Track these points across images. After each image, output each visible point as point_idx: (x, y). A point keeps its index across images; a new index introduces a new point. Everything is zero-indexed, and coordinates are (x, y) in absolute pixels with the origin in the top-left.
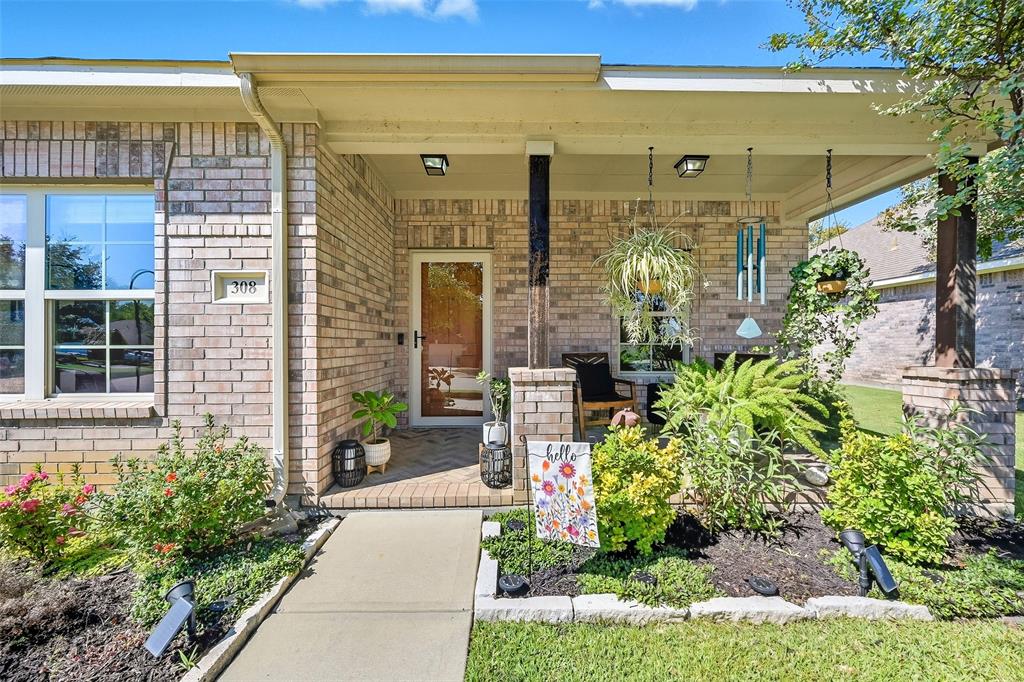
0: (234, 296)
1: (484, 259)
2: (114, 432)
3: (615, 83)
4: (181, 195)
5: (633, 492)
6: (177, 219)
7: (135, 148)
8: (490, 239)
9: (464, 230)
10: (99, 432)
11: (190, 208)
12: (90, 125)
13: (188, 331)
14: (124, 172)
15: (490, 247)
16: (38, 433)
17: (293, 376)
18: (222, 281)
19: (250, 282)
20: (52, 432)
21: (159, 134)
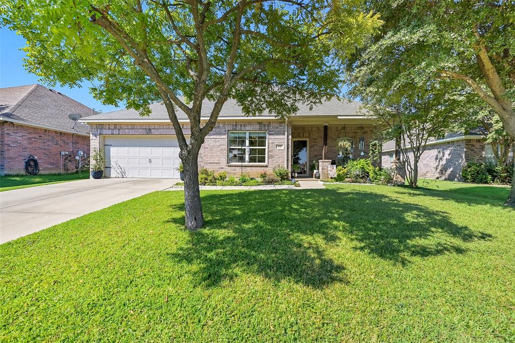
0: (278, 148)
1: (308, 140)
2: (261, 168)
3: (339, 117)
4: (271, 133)
5: (340, 173)
6: (270, 136)
7: (264, 126)
8: (309, 135)
9: (303, 134)
10: (259, 168)
11: (272, 134)
12: (258, 122)
13: (271, 153)
14: (263, 129)
15: (309, 137)
16: (249, 168)
17: (288, 160)
18: (277, 145)
19: (281, 146)
20: (251, 168)
21: (268, 123)
